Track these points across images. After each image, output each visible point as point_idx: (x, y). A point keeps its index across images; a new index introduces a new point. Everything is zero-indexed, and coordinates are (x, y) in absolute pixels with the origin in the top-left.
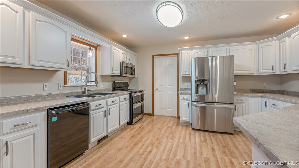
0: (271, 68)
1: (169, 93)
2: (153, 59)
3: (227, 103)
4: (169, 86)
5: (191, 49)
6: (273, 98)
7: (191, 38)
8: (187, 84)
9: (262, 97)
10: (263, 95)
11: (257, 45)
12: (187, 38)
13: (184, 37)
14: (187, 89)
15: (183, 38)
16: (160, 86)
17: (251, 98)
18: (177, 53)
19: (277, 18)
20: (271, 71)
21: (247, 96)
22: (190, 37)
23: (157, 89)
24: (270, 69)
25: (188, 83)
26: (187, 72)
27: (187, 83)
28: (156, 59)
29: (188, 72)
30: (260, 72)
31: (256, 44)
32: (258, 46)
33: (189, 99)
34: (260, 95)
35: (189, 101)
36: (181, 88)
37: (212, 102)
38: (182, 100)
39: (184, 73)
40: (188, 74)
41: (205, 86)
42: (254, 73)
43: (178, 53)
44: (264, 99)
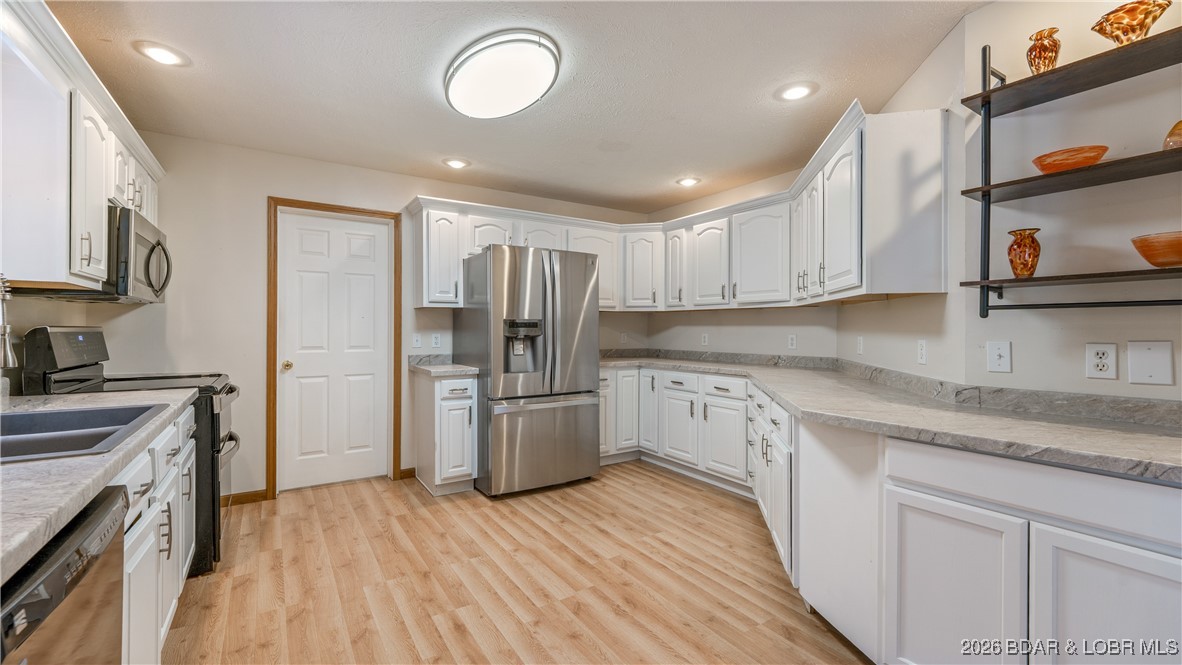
0: (650, 296)
1: (350, 378)
2: (276, 217)
3: (579, 393)
4: (351, 347)
5: (463, 211)
6: (675, 369)
7: (472, 167)
8: (434, 340)
9: (640, 367)
10: (644, 361)
11: (623, 235)
12: (457, 165)
13: (449, 160)
14: (437, 356)
15: (445, 161)
16: (303, 348)
17: (621, 373)
18: (396, 211)
19: (678, 182)
20: (649, 302)
21: (615, 367)
22: (469, 164)
23: (288, 366)
24: (648, 299)
25: (439, 335)
26: (448, 292)
27: (434, 335)
28: (286, 218)
29: (452, 295)
30: (628, 304)
31: (621, 231)
32: (625, 238)
33: (469, 393)
34: (636, 362)
35: (468, 402)
36: (409, 357)
37: (551, 395)
38: (444, 399)
39: (438, 296)
40: (453, 299)
41: (529, 343)
42: (614, 307)
43: (400, 214)
44: (646, 373)
